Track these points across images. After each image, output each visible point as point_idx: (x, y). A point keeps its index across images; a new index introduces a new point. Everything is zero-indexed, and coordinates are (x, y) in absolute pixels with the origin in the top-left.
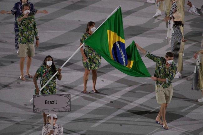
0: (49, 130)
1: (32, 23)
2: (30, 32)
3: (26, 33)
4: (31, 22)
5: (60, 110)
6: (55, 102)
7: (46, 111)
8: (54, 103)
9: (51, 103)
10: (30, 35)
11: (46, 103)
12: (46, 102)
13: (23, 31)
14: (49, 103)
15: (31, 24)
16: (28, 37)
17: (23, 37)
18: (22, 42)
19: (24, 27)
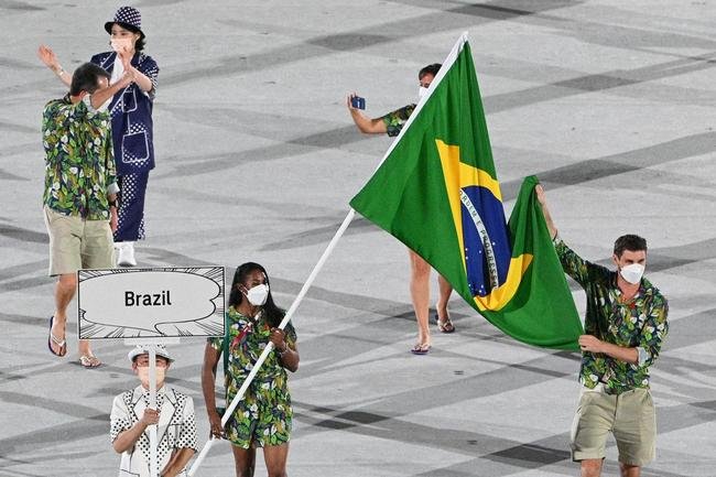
0: (140, 410)
1: (101, 138)
2: (91, 173)
3: (74, 170)
4: (97, 132)
5: (185, 328)
6: (166, 298)
7: (127, 333)
8: (160, 301)
9: (148, 301)
10: (88, 183)
11: (130, 301)
12: (127, 298)
13: (66, 158)
14: (141, 300)
15: (97, 141)
16: (82, 191)
17: (62, 183)
18: (55, 204)
19: (72, 142)
